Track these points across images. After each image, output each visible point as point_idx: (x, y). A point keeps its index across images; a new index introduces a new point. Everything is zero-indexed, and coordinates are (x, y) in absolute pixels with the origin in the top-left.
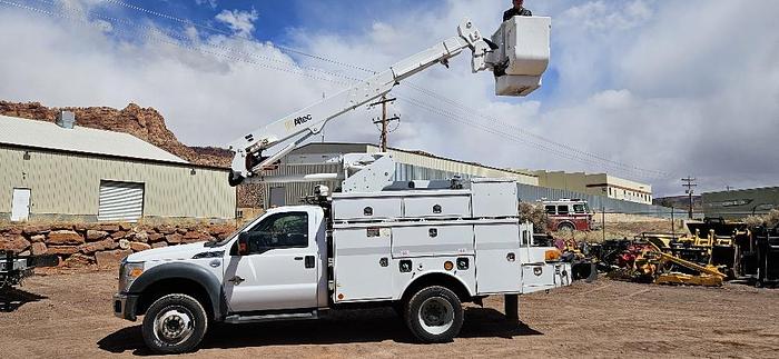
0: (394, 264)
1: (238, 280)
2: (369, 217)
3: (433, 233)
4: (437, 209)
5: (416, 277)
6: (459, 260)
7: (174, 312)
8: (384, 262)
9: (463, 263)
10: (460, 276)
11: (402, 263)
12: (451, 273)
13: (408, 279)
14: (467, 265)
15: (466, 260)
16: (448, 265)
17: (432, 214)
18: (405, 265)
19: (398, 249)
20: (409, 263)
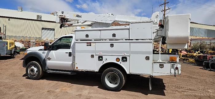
0: (96, 58)
1: (49, 59)
2: (87, 38)
3: (112, 45)
4: (114, 35)
5: (104, 63)
6: (123, 58)
7: (33, 67)
8: (92, 56)
9: (124, 59)
10: (122, 64)
11: (99, 57)
12: (118, 63)
13: (101, 64)
14: (126, 60)
15: (126, 58)
16: (118, 59)
17: (111, 37)
18: (100, 58)
19: (98, 52)
20: (102, 57)
